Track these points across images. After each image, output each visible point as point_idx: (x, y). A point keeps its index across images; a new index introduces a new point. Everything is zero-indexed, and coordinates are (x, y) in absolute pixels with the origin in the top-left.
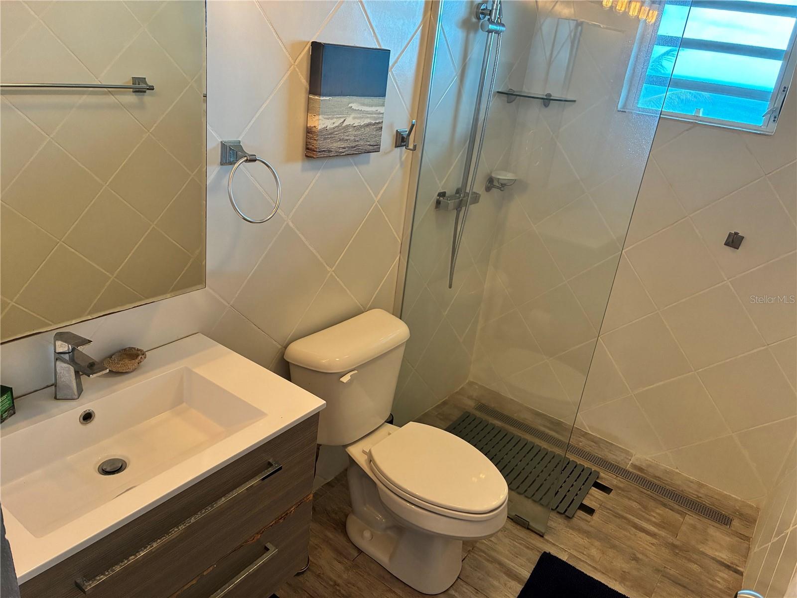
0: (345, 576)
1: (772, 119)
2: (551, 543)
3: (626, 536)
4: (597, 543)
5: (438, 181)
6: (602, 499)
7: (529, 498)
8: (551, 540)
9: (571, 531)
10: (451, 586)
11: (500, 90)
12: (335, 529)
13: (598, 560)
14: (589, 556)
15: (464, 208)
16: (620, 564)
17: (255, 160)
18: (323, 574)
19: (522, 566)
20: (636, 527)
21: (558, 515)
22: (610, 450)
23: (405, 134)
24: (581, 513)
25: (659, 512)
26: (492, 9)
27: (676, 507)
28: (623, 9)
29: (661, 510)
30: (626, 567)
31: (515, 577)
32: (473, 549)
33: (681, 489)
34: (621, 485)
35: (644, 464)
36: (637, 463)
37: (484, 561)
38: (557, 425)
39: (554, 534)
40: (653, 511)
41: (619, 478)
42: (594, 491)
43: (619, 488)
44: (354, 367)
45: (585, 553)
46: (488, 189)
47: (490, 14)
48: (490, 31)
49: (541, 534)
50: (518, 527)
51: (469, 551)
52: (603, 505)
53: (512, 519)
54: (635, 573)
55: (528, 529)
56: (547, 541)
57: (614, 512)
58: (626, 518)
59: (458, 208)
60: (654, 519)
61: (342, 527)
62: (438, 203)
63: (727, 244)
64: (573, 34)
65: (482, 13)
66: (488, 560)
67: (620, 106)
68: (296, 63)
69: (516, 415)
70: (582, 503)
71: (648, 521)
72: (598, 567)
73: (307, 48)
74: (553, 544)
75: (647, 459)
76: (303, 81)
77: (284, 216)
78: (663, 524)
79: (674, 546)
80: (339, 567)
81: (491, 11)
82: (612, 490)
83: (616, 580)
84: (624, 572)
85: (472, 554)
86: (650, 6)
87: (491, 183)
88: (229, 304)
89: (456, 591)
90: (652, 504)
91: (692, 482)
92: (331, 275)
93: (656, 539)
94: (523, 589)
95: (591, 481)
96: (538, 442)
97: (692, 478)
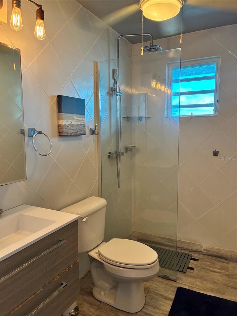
0: (96, 313)
1: (216, 111)
2: (180, 283)
3: (209, 275)
4: (198, 280)
5: (108, 148)
6: (196, 263)
7: (166, 268)
8: (179, 282)
9: (187, 278)
10: (143, 308)
11: (124, 117)
12: (88, 295)
13: (200, 286)
14: (196, 285)
15: (119, 157)
16: (209, 285)
17: (41, 133)
18: (86, 314)
19: (170, 294)
20: (212, 271)
21: (180, 273)
22: (194, 246)
23: (94, 130)
24: (189, 270)
25: (219, 264)
26: (117, 88)
27: (225, 261)
28: (159, 88)
29: (220, 263)
30: (212, 286)
31: (169, 299)
32: (149, 292)
33: (225, 255)
34: (202, 257)
35: (208, 248)
36: (205, 248)
37: (155, 296)
38: (171, 240)
39: (181, 280)
40: (217, 264)
41: (200, 255)
42: (192, 261)
43: (201, 258)
44: (87, 215)
45: (194, 284)
46: (126, 152)
47: (116, 90)
48: (117, 95)
49: (175, 280)
50: (165, 280)
51: (147, 293)
52: (197, 265)
53: (162, 277)
54: (216, 287)
55: (169, 280)
56: (178, 283)
57: (202, 267)
58: (207, 269)
59: (117, 157)
60: (218, 267)
61: (91, 294)
62: (109, 156)
63: (214, 155)
64: (145, 99)
65: (114, 90)
66: (156, 295)
67: (166, 116)
68: (53, 102)
69: (154, 240)
70: (188, 267)
71: (216, 268)
72: (201, 288)
73: (56, 98)
74: (181, 284)
75: (209, 246)
76: (56, 109)
77: (53, 158)
78: (222, 268)
79: (228, 275)
80: (92, 310)
81: (116, 89)
82: (199, 260)
83: (210, 292)
84: (212, 288)
85: (149, 294)
86: (168, 88)
87: (127, 149)
88: (35, 192)
89: (145, 309)
90: (215, 262)
91: (228, 251)
92: (73, 182)
93: (221, 274)
94: (173, 303)
95: (190, 258)
96: (165, 248)
97: (228, 250)
